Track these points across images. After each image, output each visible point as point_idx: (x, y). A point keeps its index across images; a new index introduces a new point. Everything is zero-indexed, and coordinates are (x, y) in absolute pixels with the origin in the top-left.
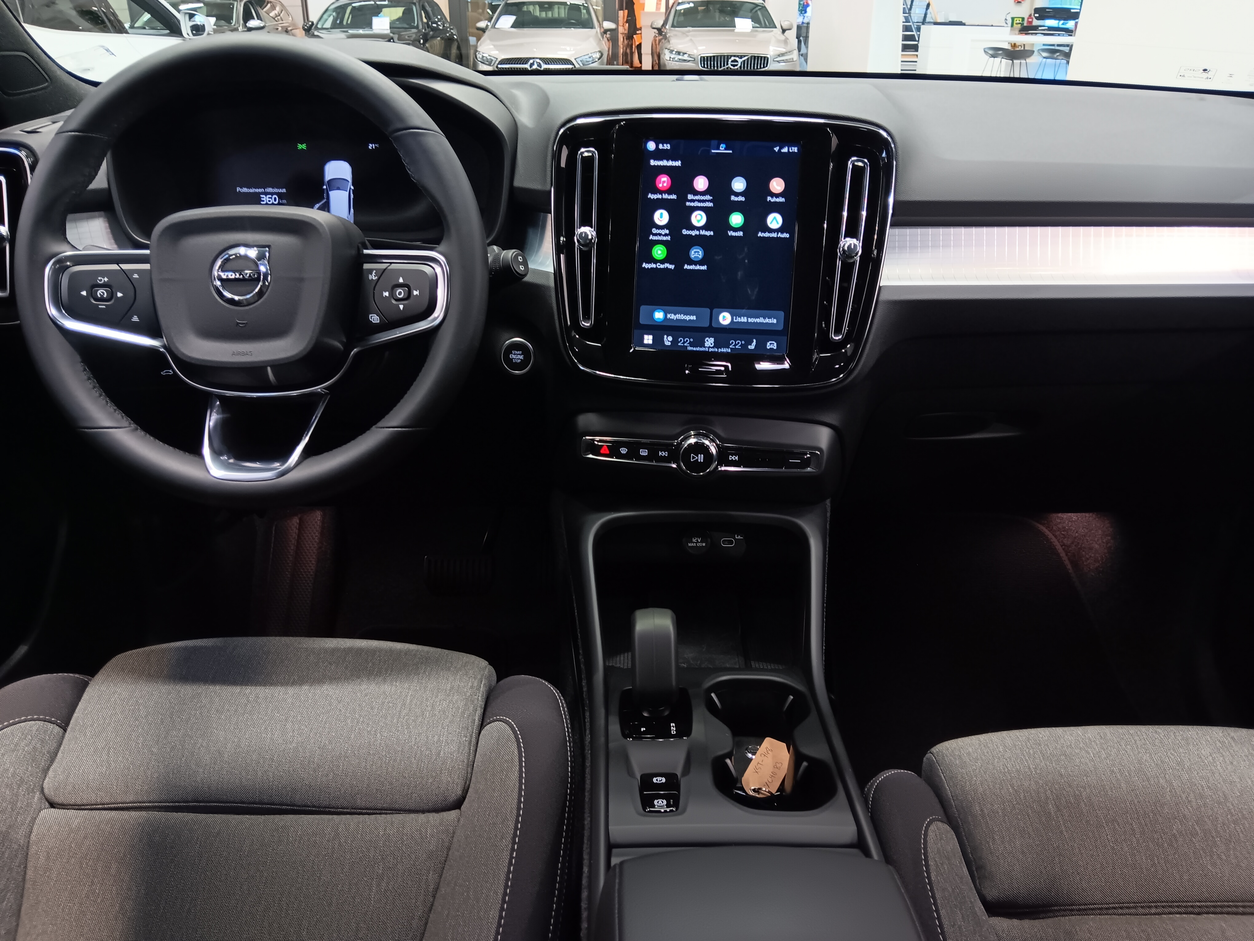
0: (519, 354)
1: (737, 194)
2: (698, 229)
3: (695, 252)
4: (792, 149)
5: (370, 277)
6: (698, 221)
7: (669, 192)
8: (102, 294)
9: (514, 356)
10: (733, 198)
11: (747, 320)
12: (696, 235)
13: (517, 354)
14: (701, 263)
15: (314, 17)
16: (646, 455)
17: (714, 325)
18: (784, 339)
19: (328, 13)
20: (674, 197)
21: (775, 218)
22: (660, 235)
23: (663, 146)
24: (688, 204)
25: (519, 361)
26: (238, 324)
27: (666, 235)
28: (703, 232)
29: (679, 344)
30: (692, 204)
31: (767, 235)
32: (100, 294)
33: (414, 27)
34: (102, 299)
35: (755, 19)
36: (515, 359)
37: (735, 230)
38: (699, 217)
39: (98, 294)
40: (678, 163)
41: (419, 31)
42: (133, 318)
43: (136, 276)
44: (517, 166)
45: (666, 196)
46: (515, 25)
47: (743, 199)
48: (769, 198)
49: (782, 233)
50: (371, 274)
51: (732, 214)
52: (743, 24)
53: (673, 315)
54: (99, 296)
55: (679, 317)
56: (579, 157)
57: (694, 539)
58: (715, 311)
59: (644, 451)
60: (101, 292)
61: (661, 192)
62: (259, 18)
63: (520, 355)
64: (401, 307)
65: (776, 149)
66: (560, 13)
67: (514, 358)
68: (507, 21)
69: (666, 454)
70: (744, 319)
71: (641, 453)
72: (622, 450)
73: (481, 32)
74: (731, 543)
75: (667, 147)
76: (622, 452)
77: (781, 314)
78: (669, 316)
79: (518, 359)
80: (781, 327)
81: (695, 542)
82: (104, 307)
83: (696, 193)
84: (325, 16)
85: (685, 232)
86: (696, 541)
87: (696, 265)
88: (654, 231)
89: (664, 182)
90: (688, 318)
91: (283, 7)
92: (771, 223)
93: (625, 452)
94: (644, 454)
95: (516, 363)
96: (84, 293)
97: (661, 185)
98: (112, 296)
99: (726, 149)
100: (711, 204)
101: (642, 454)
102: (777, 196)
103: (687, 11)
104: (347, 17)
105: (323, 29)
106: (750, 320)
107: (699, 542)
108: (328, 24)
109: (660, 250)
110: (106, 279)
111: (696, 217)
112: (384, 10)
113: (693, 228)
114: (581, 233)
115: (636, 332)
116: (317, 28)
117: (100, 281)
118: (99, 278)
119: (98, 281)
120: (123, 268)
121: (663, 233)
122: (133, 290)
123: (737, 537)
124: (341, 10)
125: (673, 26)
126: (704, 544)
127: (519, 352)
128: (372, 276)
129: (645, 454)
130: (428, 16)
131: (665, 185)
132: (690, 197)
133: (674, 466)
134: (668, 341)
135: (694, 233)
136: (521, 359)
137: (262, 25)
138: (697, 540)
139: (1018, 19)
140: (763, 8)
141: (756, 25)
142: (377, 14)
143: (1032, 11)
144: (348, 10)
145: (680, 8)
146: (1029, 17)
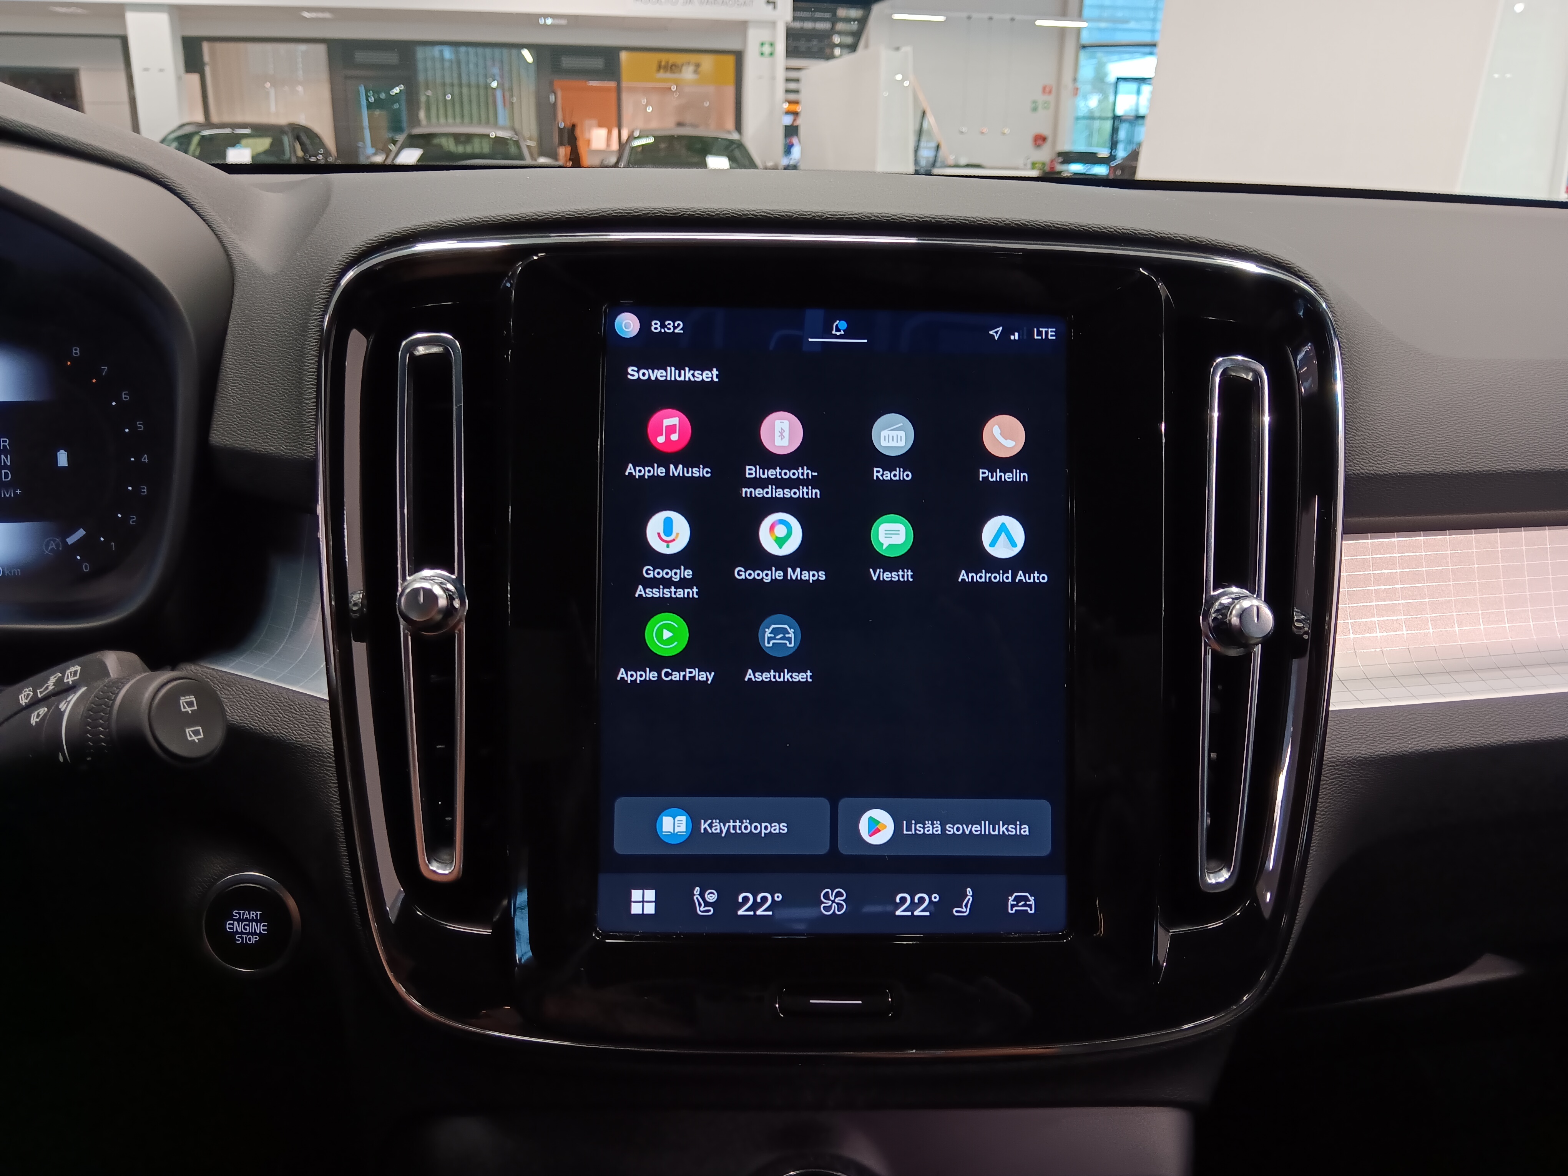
0: (252, 920)
1: (889, 463)
2: (782, 563)
3: (775, 632)
4: (1039, 333)
6: (781, 542)
7: (686, 456)
9: (239, 927)
10: (878, 473)
11: (943, 829)
12: (774, 581)
13: (246, 919)
14: (793, 662)
17: (844, 849)
18: (1058, 884)
20: (702, 472)
21: (1003, 528)
22: (667, 583)
23: (663, 326)
24: (746, 491)
25: (254, 939)
27: (683, 584)
28: (794, 574)
29: (740, 912)
30: (759, 493)
31: (982, 577)
36: (242, 933)
37: (891, 564)
38: (781, 531)
40: (711, 375)
44: (221, 384)
45: (678, 471)
47: (907, 476)
48: (983, 473)
49: (1028, 571)
51: (878, 521)
52: (717, 164)
53: (716, 823)
55: (734, 825)
56: (404, 357)
58: (845, 804)
61: (664, 458)
63: (257, 921)
65: (996, 333)
67: (237, 933)
70: (933, 828)
75: (675, 327)
77: (1043, 808)
78: (704, 826)
79: (252, 934)
80: (1044, 849)
83: (769, 460)
85: (741, 574)
87: (779, 670)
88: (649, 572)
89: (671, 429)
90: (763, 829)
92: (992, 545)
95: (244, 945)
97: (661, 439)
99: (847, 334)
100: (815, 493)
102: (1006, 464)
103: (646, 147)
104: (193, 147)
106: (951, 829)
109: (669, 628)
111: (772, 528)
112: (244, 141)
113: (767, 561)
114: (416, 591)
115: (606, 882)
121: (676, 579)
124: (186, 138)
127: (253, 914)
130: (304, 147)
131: (675, 437)
132: (751, 472)
134: (707, 904)
135: (767, 576)
136: (260, 934)
139: (1044, 164)
140: (740, 145)
141: (734, 165)
142: (233, 145)
143: (1054, 156)
144: (196, 140)
145: (636, 143)
146: (1052, 161)
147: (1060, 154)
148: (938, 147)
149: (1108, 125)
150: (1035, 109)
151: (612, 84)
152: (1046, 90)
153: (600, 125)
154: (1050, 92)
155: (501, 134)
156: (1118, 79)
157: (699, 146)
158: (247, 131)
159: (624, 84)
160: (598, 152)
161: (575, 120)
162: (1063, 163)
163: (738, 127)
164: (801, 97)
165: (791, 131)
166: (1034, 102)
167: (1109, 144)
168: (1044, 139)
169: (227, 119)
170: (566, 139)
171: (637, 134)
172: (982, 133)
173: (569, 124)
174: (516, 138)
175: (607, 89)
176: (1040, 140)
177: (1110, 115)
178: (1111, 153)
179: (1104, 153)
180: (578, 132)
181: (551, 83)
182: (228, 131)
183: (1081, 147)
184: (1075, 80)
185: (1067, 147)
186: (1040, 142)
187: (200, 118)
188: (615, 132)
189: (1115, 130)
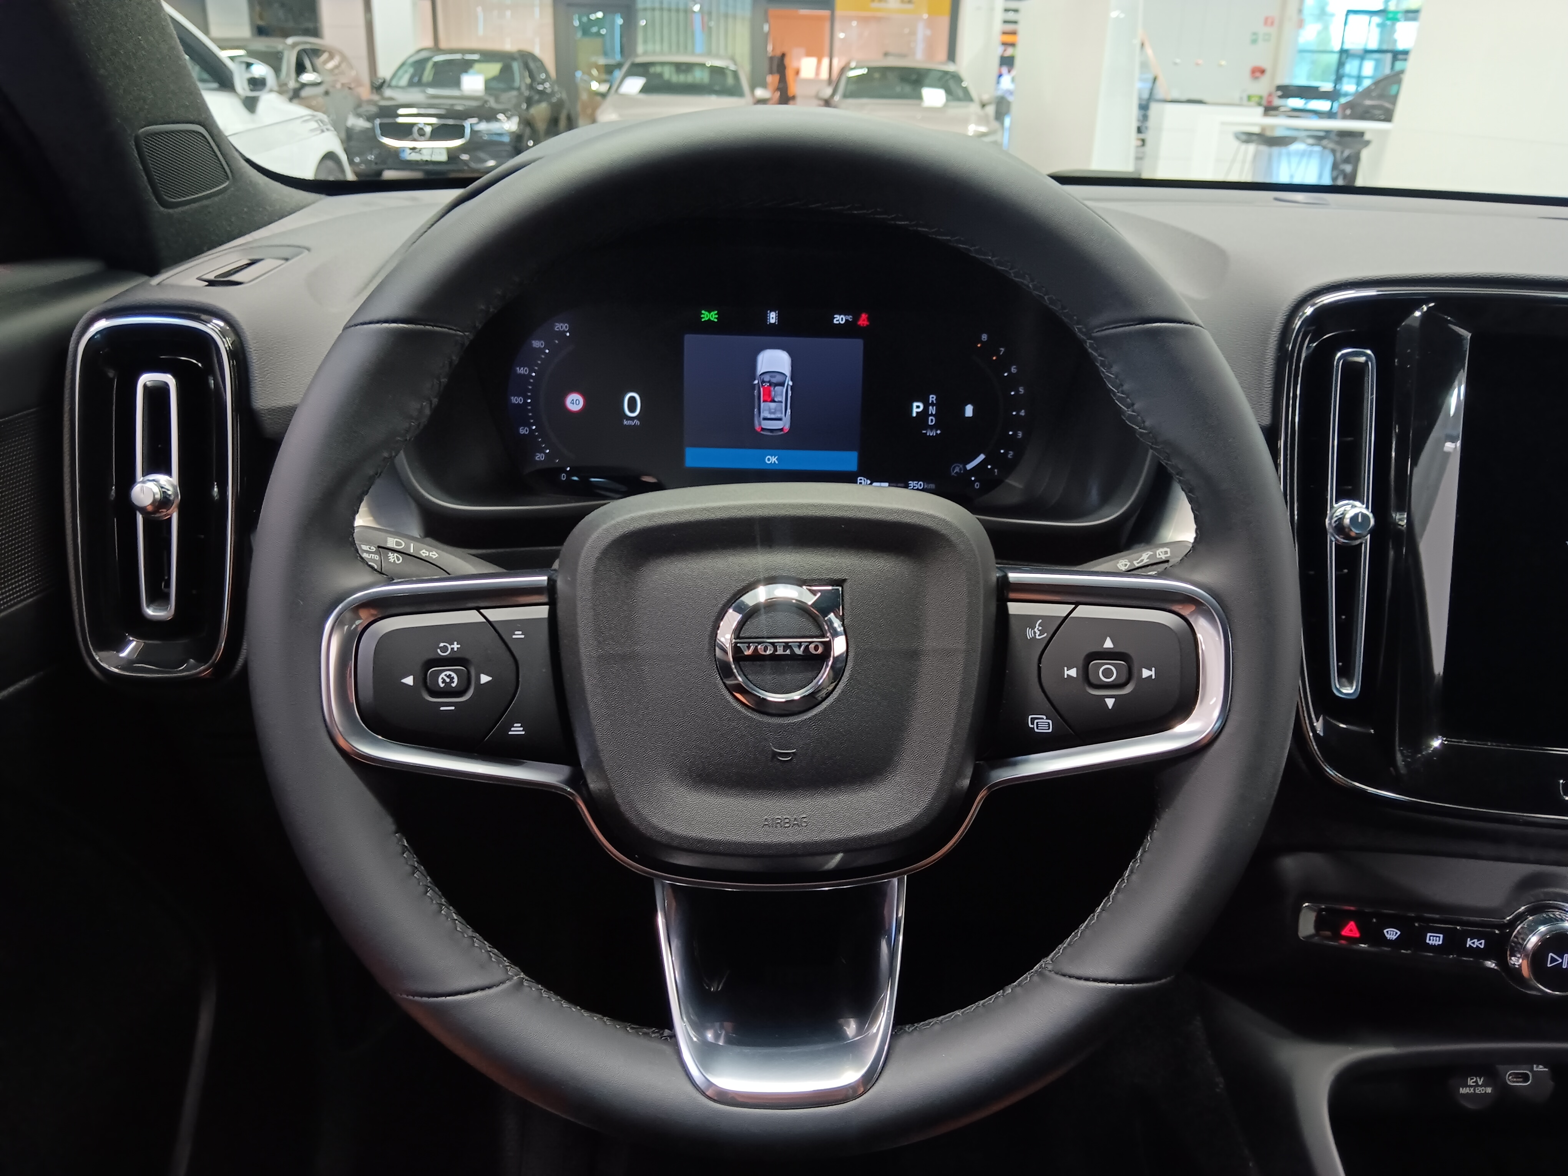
5: (1030, 634)
8: (448, 680)
15: (385, 71)
16: (1439, 945)
19: (404, 68)
26: (775, 754)
32: (444, 681)
33: (513, 89)
34: (448, 692)
35: (948, 92)
39: (440, 681)
41: (521, 94)
42: (513, 729)
43: (518, 635)
46: (645, 90)
50: (1033, 628)
52: (933, 96)
54: (442, 685)
57: (1471, 1079)
59: (1437, 937)
60: (446, 677)
62: (315, 70)
64: (1110, 702)
66: (700, 76)
68: (633, 85)
69: (1481, 944)
71: (1430, 940)
72: (1387, 932)
73: (599, 98)
74: (1525, 1078)
76: (1388, 936)
81: (1471, 1086)
82: (453, 708)
84: (400, 73)
86: (1474, 1084)
91: (344, 58)
93: (1394, 938)
94: (1434, 943)
96: (409, 681)
98: (466, 682)
101: (1431, 942)
103: (860, 78)
104: (428, 75)
105: (397, 87)
107: (1481, 1086)
108: (404, 81)
110: (456, 646)
112: (477, 66)
116: (389, 86)
117: (445, 649)
118: (442, 645)
119: (439, 650)
120: (491, 619)
122: (513, 667)
123: (1537, 1067)
124: (419, 65)
125: (845, 96)
126: (1489, 1090)
128: (1035, 633)
129: (1437, 943)
130: (532, 76)
133: (1491, 964)
137: (319, 81)
138: (1476, 1082)
139: (1261, 98)
140: (957, 78)
141: (950, 97)
142: (466, 71)
143: (1273, 89)
144: (429, 65)
145: (852, 74)
146: (1270, 95)
147: (1279, 88)
148: (1155, 80)
149: (1335, 58)
150: (1254, 41)
151: (826, 13)
152: (1268, 21)
153: (809, 54)
154: (1272, 24)
155: (718, 63)
156: (1349, 12)
157: (914, 77)
158: (476, 57)
159: (839, 12)
160: (808, 81)
161: (785, 49)
162: (1280, 97)
163: (952, 56)
164: (1020, 28)
165: (1007, 62)
166: (1255, 34)
167: (1333, 77)
168: (1263, 72)
169: (454, 45)
170: (775, 68)
171: (853, 65)
172: (1197, 64)
173: (778, 53)
174: (732, 67)
175: (820, 18)
176: (1258, 72)
177: (1337, 48)
178: (1335, 87)
179: (1327, 86)
180: (787, 61)
181: (766, 12)
182: (458, 56)
183: (1301, 80)
184: (1300, 11)
185: (1286, 81)
186: (1258, 74)
187: (429, 43)
188: (825, 62)
189: (1341, 64)
